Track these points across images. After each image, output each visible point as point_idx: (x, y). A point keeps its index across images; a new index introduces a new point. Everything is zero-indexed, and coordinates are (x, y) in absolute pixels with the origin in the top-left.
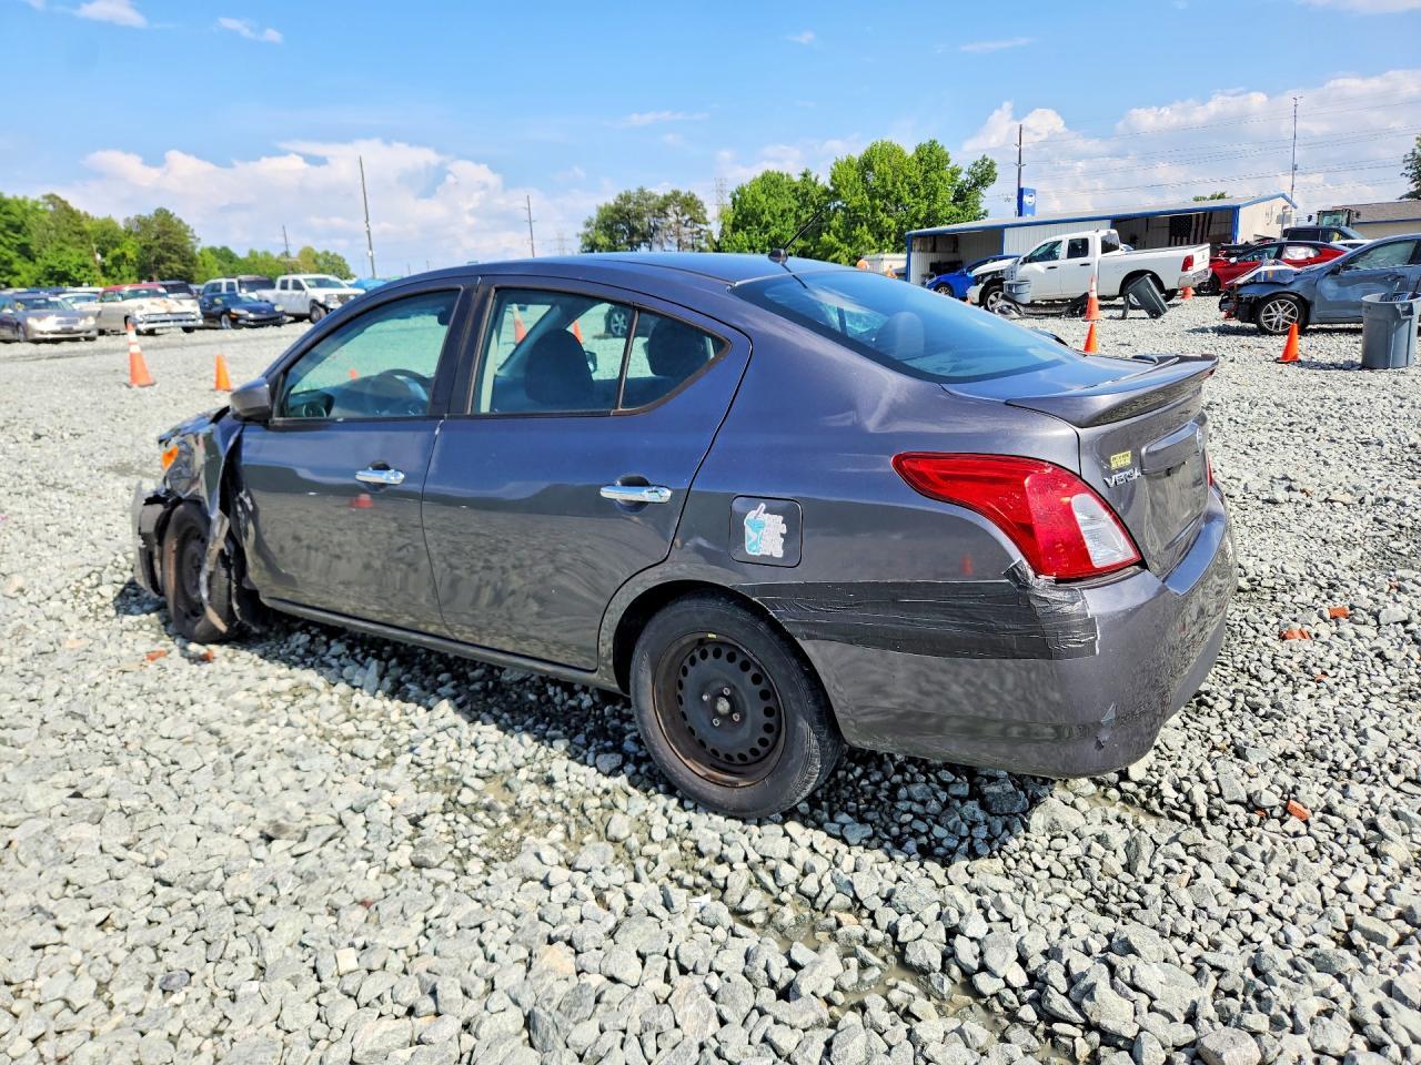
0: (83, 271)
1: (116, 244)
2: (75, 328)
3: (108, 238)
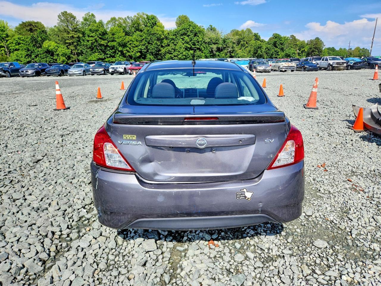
0: (294, 54)
1: (303, 47)
2: (266, 69)
3: (302, 46)
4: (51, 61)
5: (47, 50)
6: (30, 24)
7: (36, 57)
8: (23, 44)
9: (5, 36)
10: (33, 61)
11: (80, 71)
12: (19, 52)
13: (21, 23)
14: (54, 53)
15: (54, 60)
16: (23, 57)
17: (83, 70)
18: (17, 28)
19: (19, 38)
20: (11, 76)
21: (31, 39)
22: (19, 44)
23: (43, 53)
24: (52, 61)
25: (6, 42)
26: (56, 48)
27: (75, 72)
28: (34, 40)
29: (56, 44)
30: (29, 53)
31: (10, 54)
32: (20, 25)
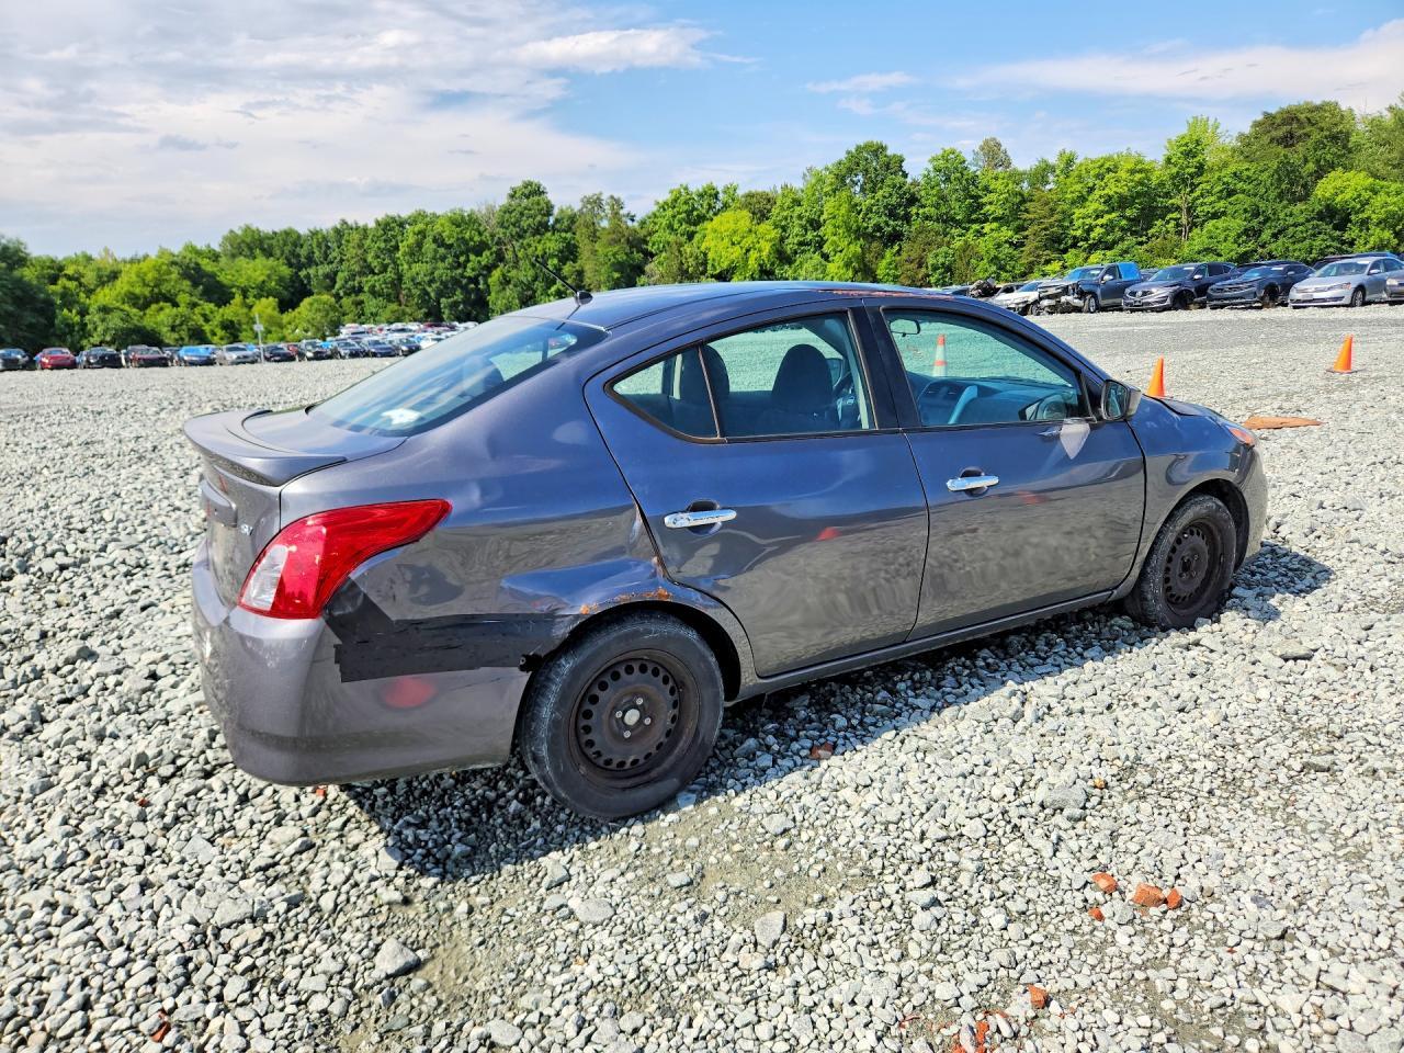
4: (1327, 247)
5: (1328, 206)
6: (1290, 117)
7: (1275, 236)
8: (1243, 191)
9: (1193, 170)
10: (1260, 250)
11: (1341, 287)
12: (1220, 223)
13: (1260, 118)
14: (1353, 217)
15: (1343, 242)
16: (1231, 239)
17: (1353, 286)
18: (1242, 137)
19: (1235, 174)
20: (1100, 309)
21: (1276, 171)
22: (1231, 193)
23: (1308, 221)
24: (1331, 250)
25: (1192, 191)
26: (1366, 195)
27: (1317, 291)
28: (1288, 175)
29: (1371, 180)
30: (1255, 223)
31: (1191, 230)
32: (1257, 124)
